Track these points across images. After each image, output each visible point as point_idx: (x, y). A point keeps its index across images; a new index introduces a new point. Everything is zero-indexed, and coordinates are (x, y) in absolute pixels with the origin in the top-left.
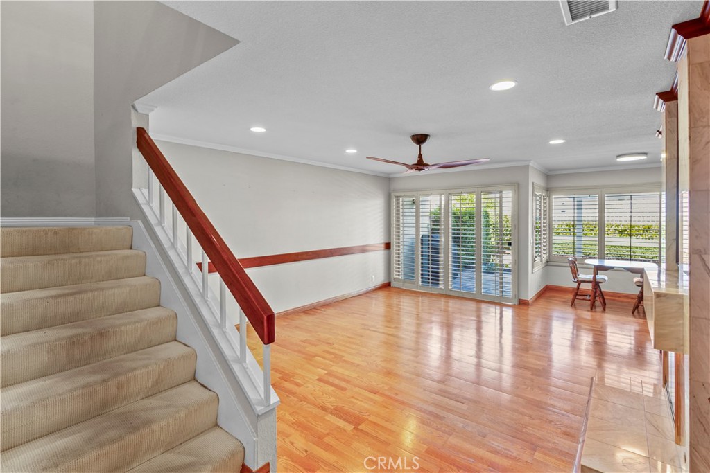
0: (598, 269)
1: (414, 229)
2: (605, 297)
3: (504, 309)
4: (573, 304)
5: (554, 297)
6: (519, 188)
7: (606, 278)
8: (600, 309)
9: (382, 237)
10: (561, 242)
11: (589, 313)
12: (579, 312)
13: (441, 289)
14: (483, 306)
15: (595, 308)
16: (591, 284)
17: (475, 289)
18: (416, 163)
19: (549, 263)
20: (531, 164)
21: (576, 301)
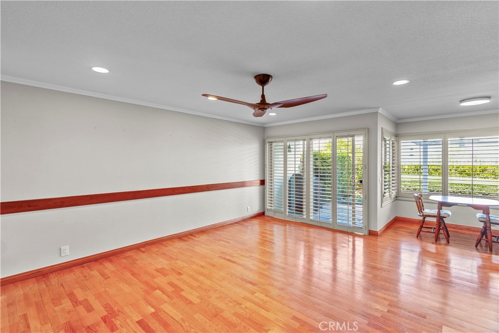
0: (442, 205)
1: (283, 169)
2: (448, 229)
3: (356, 239)
4: (418, 235)
5: (402, 228)
6: (369, 133)
7: (450, 213)
8: (444, 241)
9: (258, 175)
10: (410, 180)
11: (434, 246)
12: (424, 244)
13: (304, 219)
14: (339, 235)
15: (440, 240)
16: (436, 218)
17: (331, 220)
18: (259, 102)
19: (398, 198)
20: (380, 111)
21: (421, 233)
